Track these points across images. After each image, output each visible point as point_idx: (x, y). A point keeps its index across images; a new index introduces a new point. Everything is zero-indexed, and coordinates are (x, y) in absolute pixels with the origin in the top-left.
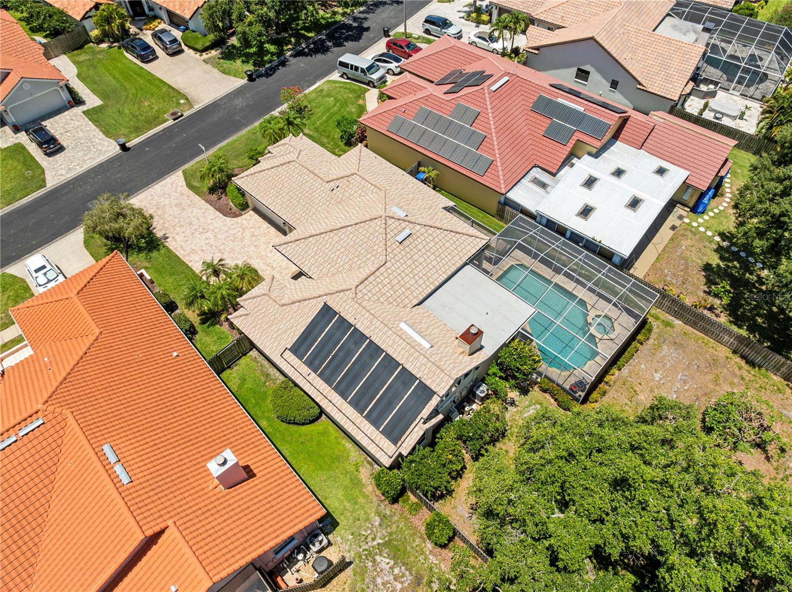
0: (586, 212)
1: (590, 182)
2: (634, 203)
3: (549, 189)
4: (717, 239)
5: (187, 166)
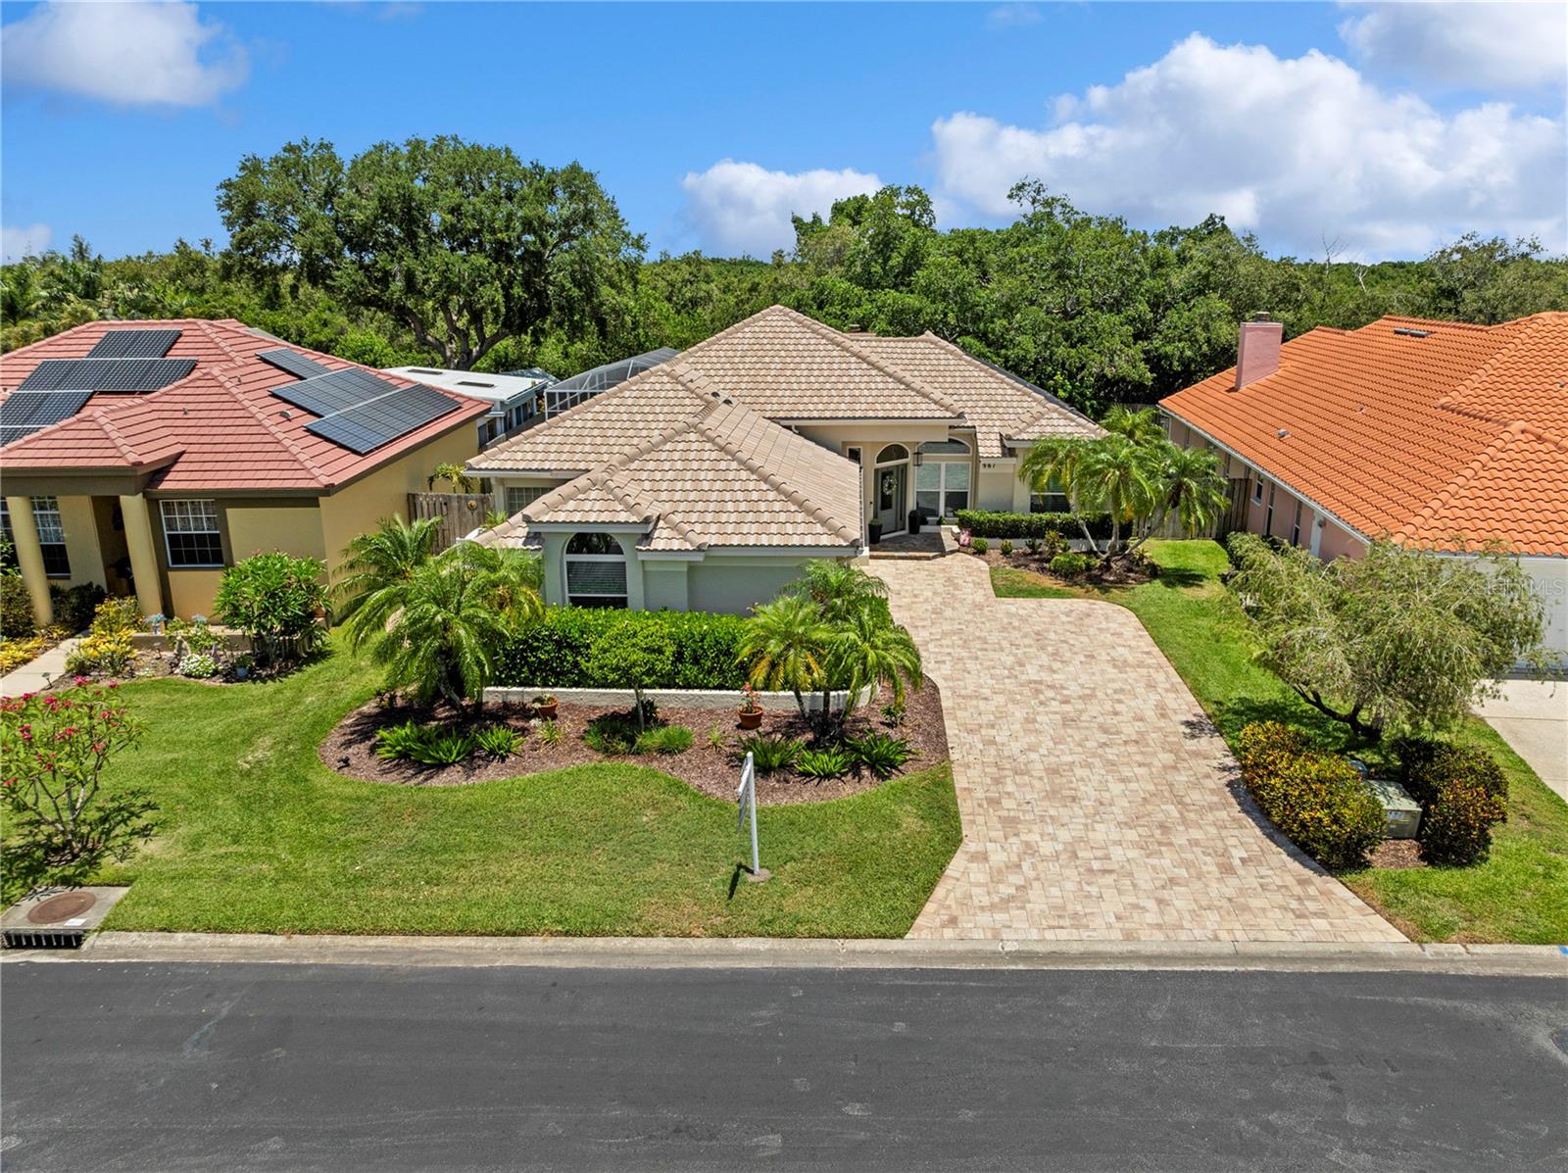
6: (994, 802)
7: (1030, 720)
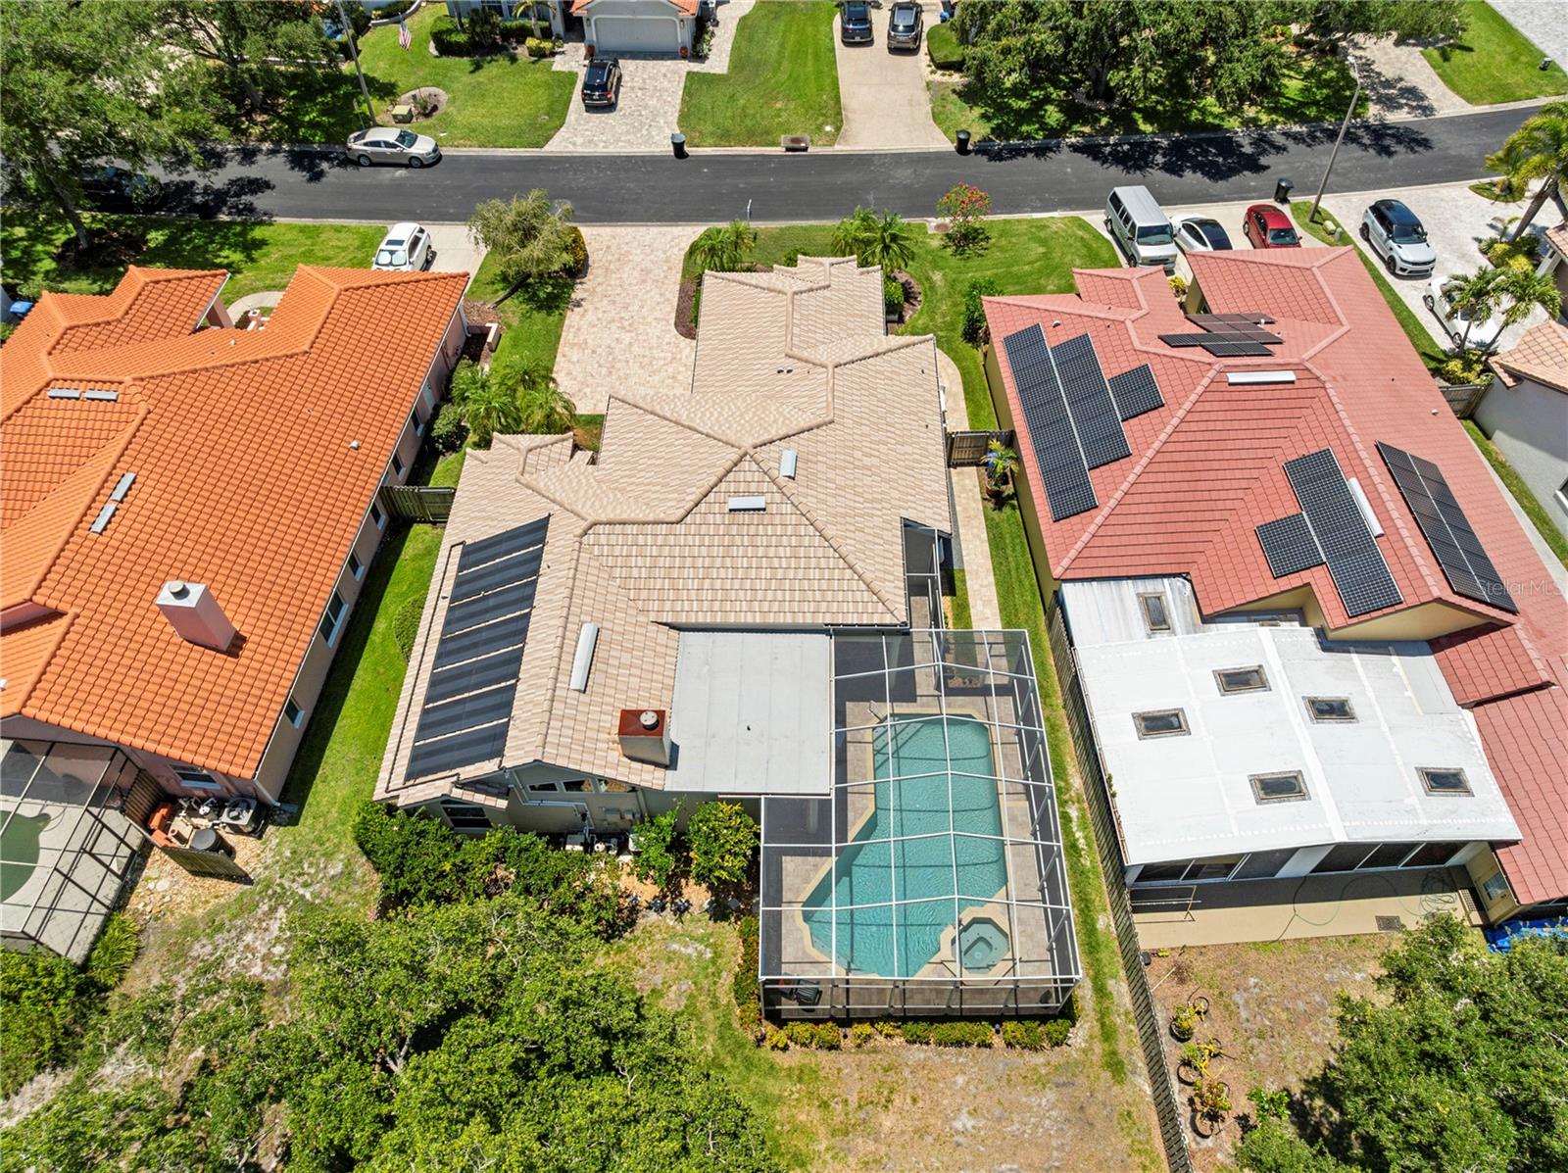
2: (1279, 787)
3: (1163, 636)
5: (720, 224)
6: (670, 268)
7: (642, 307)
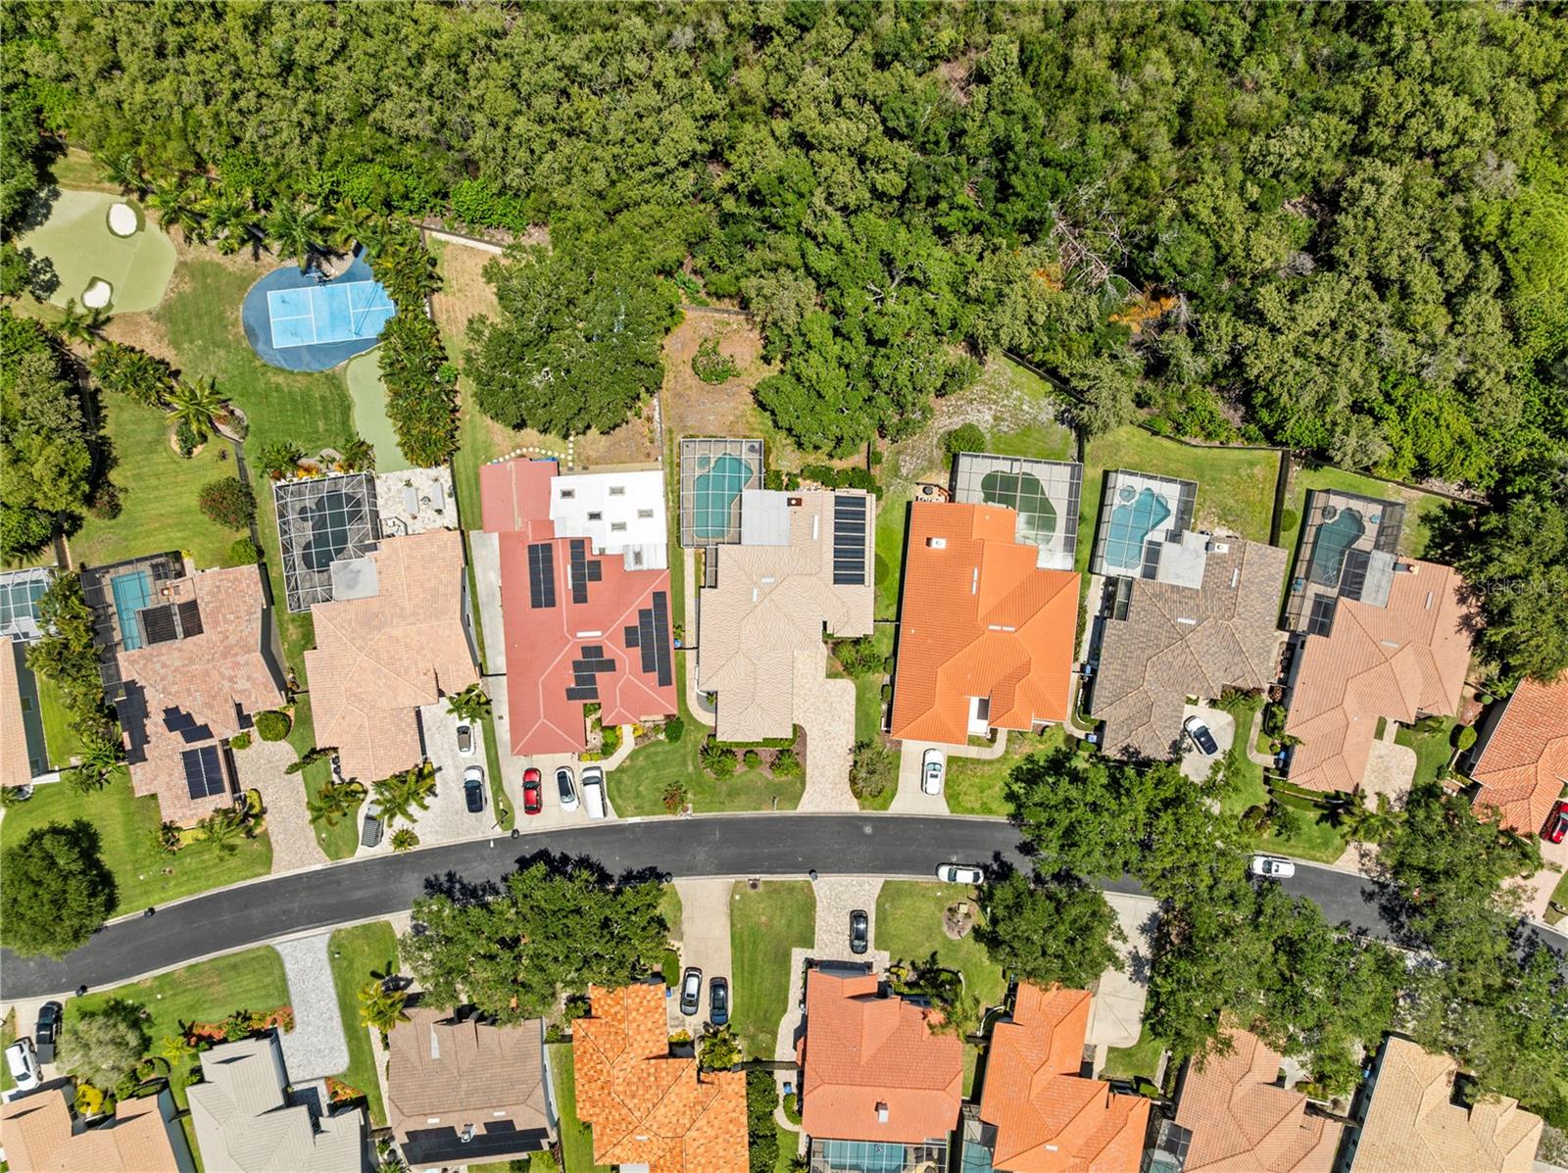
0: (646, 514)
1: (619, 527)
2: (617, 491)
3: (637, 550)
4: (571, 438)
5: (790, 813)
6: (812, 776)
7: (822, 748)
